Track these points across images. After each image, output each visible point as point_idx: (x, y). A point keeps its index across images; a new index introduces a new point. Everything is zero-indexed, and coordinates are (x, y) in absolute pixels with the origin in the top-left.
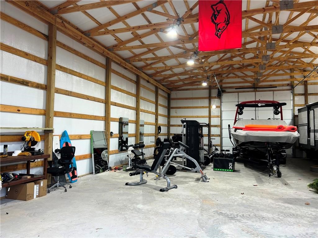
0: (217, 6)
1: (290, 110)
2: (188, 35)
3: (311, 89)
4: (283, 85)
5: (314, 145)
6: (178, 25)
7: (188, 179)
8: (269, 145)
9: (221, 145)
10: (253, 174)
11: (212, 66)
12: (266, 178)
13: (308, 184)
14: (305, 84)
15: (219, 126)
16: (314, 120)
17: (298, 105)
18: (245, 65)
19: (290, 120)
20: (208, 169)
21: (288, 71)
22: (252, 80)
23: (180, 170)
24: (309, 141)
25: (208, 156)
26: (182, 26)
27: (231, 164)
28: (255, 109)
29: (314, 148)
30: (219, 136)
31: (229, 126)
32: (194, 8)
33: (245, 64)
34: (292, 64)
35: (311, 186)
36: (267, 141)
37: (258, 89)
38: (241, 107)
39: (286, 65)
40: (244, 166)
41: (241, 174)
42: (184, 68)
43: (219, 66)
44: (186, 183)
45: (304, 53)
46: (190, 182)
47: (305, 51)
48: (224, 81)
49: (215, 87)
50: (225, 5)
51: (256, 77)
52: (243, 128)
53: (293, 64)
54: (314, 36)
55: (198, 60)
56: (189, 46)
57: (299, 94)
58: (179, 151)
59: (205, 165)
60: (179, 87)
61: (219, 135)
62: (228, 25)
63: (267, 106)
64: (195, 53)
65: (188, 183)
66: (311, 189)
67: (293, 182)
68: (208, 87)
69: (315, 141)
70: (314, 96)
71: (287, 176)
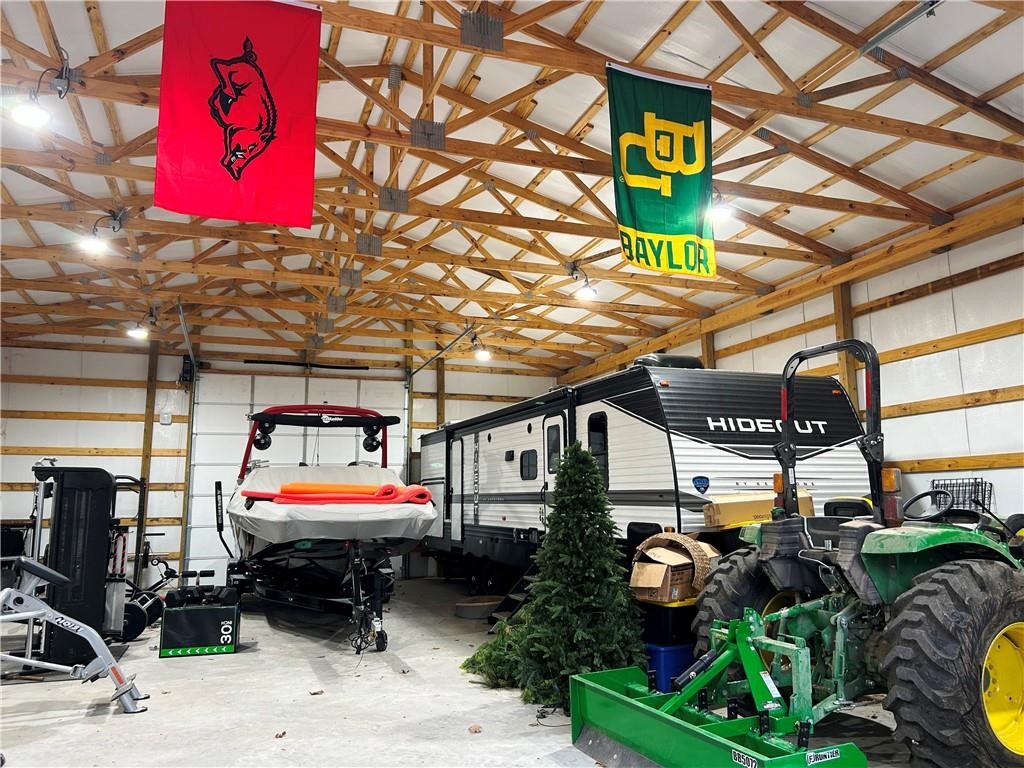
0: (233, 67)
1: (399, 437)
2: (93, 142)
3: (453, 382)
4: (385, 365)
5: (459, 538)
6: (60, 93)
7: (51, 714)
8: (356, 548)
9: (183, 556)
10: (302, 649)
11: (172, 275)
12: (346, 658)
13: (463, 659)
14: (439, 366)
15: (181, 487)
16: (462, 468)
17: (421, 425)
18: (278, 288)
19: (402, 467)
20: (135, 653)
21: (399, 327)
22: (300, 339)
23: (12, 679)
24: (447, 527)
25: (136, 602)
26: (74, 105)
27: (228, 624)
28: (302, 432)
29: (461, 547)
30: (178, 522)
31: (218, 485)
32: (131, 53)
33: (282, 285)
34: (409, 307)
35: (471, 665)
36: (351, 537)
37: (314, 369)
38: (264, 425)
39: (395, 307)
40: (267, 625)
41: (261, 656)
42: (54, 265)
43: (192, 279)
44: (45, 732)
45: (441, 283)
46: (64, 727)
47: (446, 277)
48: (205, 332)
49: (171, 349)
50: (262, 75)
51: (314, 332)
52: (276, 496)
53: (412, 307)
54: (473, 240)
55: (122, 243)
56: (90, 183)
57: (423, 393)
58: (19, 601)
59: (125, 641)
60: (21, 334)
61: (178, 519)
62: (268, 142)
63: (347, 423)
64: (114, 216)
65: (54, 733)
66: (472, 677)
67: (422, 659)
68: (148, 345)
69: (463, 526)
70: (458, 401)
71: (402, 641)
